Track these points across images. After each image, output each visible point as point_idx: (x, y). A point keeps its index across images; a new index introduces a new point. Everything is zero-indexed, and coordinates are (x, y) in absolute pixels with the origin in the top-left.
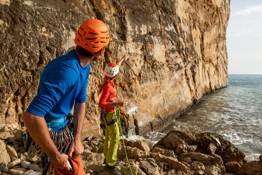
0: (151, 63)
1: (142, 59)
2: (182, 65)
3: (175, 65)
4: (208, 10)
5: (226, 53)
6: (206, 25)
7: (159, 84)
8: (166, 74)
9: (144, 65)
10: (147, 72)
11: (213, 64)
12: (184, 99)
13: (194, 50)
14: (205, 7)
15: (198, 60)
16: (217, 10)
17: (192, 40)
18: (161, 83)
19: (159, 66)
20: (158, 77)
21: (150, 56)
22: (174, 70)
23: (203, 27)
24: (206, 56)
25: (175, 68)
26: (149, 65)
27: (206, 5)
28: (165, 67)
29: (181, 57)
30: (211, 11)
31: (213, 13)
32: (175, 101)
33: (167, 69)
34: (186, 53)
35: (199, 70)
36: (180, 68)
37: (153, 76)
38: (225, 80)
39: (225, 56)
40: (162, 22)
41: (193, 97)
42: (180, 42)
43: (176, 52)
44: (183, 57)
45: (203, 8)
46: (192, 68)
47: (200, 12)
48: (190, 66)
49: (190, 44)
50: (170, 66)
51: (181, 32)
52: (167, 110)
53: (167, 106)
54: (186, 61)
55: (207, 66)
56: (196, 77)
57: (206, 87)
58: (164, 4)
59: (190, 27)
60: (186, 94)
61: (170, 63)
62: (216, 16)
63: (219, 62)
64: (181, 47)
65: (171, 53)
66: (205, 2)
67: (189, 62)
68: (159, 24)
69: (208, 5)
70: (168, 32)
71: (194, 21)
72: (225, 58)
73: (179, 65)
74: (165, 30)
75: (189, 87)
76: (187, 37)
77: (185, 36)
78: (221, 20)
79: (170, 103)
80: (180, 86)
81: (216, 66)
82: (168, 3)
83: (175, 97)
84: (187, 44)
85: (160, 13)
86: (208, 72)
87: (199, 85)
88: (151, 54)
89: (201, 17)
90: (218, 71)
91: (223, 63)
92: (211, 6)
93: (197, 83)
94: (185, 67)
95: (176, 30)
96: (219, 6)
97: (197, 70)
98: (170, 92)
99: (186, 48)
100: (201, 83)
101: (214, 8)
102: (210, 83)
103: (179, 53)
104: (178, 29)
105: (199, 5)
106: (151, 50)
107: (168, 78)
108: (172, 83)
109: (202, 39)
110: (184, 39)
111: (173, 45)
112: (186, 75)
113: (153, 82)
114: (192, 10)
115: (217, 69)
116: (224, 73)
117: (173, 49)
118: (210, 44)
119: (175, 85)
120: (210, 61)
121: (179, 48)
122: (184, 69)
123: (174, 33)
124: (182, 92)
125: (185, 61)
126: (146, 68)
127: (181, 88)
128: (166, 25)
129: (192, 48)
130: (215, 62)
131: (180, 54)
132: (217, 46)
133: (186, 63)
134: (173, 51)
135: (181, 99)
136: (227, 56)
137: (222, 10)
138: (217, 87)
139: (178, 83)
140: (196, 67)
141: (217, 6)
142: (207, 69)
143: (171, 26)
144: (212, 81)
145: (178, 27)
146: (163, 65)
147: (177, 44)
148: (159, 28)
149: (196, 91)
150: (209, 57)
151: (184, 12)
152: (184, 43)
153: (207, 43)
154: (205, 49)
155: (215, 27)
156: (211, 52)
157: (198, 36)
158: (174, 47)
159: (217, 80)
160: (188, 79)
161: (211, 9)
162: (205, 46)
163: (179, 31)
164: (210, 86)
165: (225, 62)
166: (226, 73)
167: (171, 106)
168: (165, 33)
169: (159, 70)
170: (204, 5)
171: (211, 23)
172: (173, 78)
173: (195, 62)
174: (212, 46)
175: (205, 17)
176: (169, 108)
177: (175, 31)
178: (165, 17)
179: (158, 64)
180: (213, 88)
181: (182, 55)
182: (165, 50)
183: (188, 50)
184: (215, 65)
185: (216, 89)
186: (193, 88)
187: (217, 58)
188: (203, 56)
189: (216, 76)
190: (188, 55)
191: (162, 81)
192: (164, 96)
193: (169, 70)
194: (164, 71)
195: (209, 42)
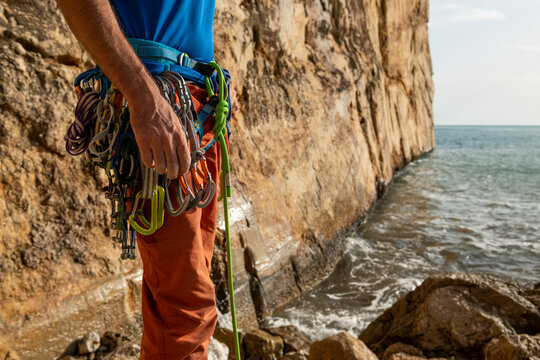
0: (272, 57)
1: (248, 39)
2: (349, 75)
3: (334, 74)
5: (429, 61)
7: (302, 130)
8: (316, 98)
9: (255, 62)
10: (264, 85)
11: (405, 88)
12: (362, 181)
13: (368, 38)
15: (378, 68)
17: (362, 7)
18: (306, 127)
19: (294, 71)
20: (294, 105)
21: (269, 33)
22: (334, 88)
24: (392, 60)
25: (335, 84)
26: (268, 64)
28: (309, 75)
29: (343, 53)
32: (345, 187)
33: (316, 83)
34: (351, 43)
35: (382, 99)
36: (345, 85)
37: (282, 99)
38: (429, 134)
39: (426, 67)
41: (377, 178)
42: (339, 4)
43: (330, 36)
44: (347, 53)
46: (369, 91)
48: (363, 82)
49: (358, 17)
50: (321, 73)
52: (331, 213)
53: (329, 200)
54: (356, 67)
55: (394, 89)
56: (379, 118)
57: (395, 151)
60: (364, 166)
61: (319, 64)
63: (416, 83)
64: (341, 22)
65: (319, 37)
67: (362, 71)
72: (428, 74)
73: (341, 74)
75: (369, 147)
79: (336, 193)
80: (350, 139)
81: (411, 93)
83: (344, 173)
84: (352, 15)
86: (396, 107)
87: (384, 142)
88: (272, 26)
90: (416, 109)
91: (423, 86)
93: (381, 135)
94: (356, 82)
97: (379, 97)
98: (332, 157)
99: (351, 29)
102: (401, 140)
103: (337, 38)
106: (273, 12)
107: (321, 113)
108: (333, 130)
109: (383, 11)
111: (324, 9)
112: (359, 107)
113: (285, 122)
115: (412, 103)
116: (427, 115)
117: (324, 22)
118: (399, 29)
119: (340, 137)
120: (399, 79)
121: (337, 24)
122: (355, 89)
124: (357, 159)
125: (353, 65)
126: (261, 73)
127: (352, 147)
129: (363, 32)
130: (408, 82)
131: (339, 44)
132: (413, 37)
133: (355, 71)
134: (323, 30)
135: (357, 177)
136: (431, 69)
138: (414, 151)
139: (344, 130)
140: (377, 90)
142: (394, 99)
144: (405, 135)
146: (303, 68)
147: (333, 9)
149: (381, 158)
150: (397, 65)
152: (346, 11)
153: (394, 24)
154: (389, 41)
156: (401, 53)
158: (327, 16)
159: (413, 133)
160: (363, 121)
162: (390, 30)
164: (402, 149)
165: (426, 85)
166: (430, 116)
167: (337, 201)
169: (295, 83)
172: (332, 114)
173: (373, 73)
174: (404, 33)
176: (335, 209)
179: (290, 64)
180: (408, 155)
181: (343, 47)
182: (306, 20)
183: (355, 37)
184: (408, 90)
185: (414, 158)
186: (375, 150)
187: (413, 72)
188: (385, 58)
189: (411, 122)
190: (356, 50)
191: (308, 121)
192: (317, 167)
193: (320, 87)
194: (310, 90)
195: (397, 22)
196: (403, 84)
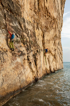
2: (25, 52)
3: (19, 52)
4: (48, 19)
5: (61, 48)
6: (47, 28)
8: (9, 58)
11: (52, 54)
12: (24, 78)
13: (37, 43)
14: (45, 16)
15: (40, 50)
16: (54, 20)
17: (35, 36)
22: (17, 55)
23: (44, 29)
27: (46, 15)
28: (8, 52)
29: (25, 47)
30: (50, 20)
31: (51, 21)
32: (15, 80)
33: (9, 54)
34: (29, 44)
35: (40, 57)
36: (22, 54)
38: (61, 65)
39: (60, 49)
40: (7, 19)
41: (35, 77)
42: (24, 36)
44: (27, 47)
45: (44, 17)
46: (34, 56)
47: (42, 19)
48: (32, 53)
49: (33, 38)
50: (13, 52)
51: (25, 29)
52: (6, 88)
53: (6, 84)
54: (29, 50)
55: (47, 54)
56: (38, 62)
57: (46, 69)
58: (10, 6)
59: (34, 27)
62: (53, 23)
63: (56, 53)
64: (25, 40)
66: (45, 13)
67: (32, 51)
68: (4, 20)
69: (47, 15)
70: (12, 27)
71: (38, 24)
72: (61, 51)
73: (22, 52)
74: (10, 25)
75: (31, 68)
76: (31, 34)
77: (29, 33)
78: (56, 26)
80: (22, 68)
81: (54, 55)
82: (14, 6)
83: (16, 77)
84: (31, 38)
85: (6, 12)
86: (48, 59)
87: (40, 68)
89: (43, 22)
90: (56, 59)
91: (60, 54)
92: (50, 16)
93: (38, 66)
95: (21, 27)
96: (55, 17)
97: (38, 57)
98: (11, 73)
99: (30, 41)
100: (43, 66)
101: (52, 18)
102: (50, 67)
103: (24, 44)
104: (23, 27)
105: (42, 14)
107: (10, 61)
108: (13, 66)
109: (43, 37)
110: (28, 34)
111: (18, 37)
112: (28, 59)
114: (36, 17)
115: (55, 57)
116: (61, 60)
118: (49, 41)
119: (17, 67)
120: (50, 52)
122: (27, 55)
123: (19, 29)
124: (23, 73)
128: (11, 21)
129: (35, 42)
130: (53, 53)
132: (55, 42)
133: (28, 51)
135: (21, 78)
137: (57, 20)
138: (55, 69)
139: (20, 66)
141: (54, 17)
142: (47, 57)
143: (15, 23)
144: (51, 65)
145: (22, 25)
147: (21, 37)
148: (4, 22)
149: (38, 72)
150: (49, 49)
151: (30, 17)
152: (27, 37)
153: (47, 40)
154: (45, 44)
155: (53, 30)
156: (50, 46)
157: (40, 34)
158: (19, 39)
159: (55, 64)
160: (30, 63)
161: (50, 18)
162: (45, 41)
163: (24, 28)
164: (50, 69)
165: (60, 53)
166: (62, 60)
167: (10, 84)
168: (10, 27)
170: (45, 15)
171: (50, 27)
172: (15, 62)
173: (37, 51)
174: (51, 42)
175: (46, 23)
177: (19, 27)
178: (11, 16)
180: (52, 70)
185: (55, 71)
186: (34, 69)
187: (55, 50)
188: (44, 47)
189: (54, 62)
190: (31, 46)
191: (3, 64)
192: (4, 76)
193: (11, 55)
194: (6, 56)
195: (48, 39)
196: (51, 53)
